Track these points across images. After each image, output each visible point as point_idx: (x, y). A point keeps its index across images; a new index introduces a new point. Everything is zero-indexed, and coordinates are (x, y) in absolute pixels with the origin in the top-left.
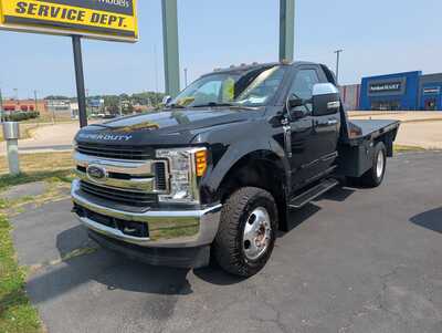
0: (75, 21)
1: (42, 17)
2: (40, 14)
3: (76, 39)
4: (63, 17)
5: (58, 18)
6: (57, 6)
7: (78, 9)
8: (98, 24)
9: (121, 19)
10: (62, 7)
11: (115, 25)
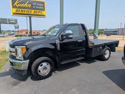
0: (30, 13)
1: (22, 13)
2: (21, 12)
3: (30, 17)
4: (27, 12)
5: (25, 13)
6: (25, 10)
7: (30, 10)
8: (35, 14)
9: (41, 12)
10: (26, 10)
11: (40, 14)
